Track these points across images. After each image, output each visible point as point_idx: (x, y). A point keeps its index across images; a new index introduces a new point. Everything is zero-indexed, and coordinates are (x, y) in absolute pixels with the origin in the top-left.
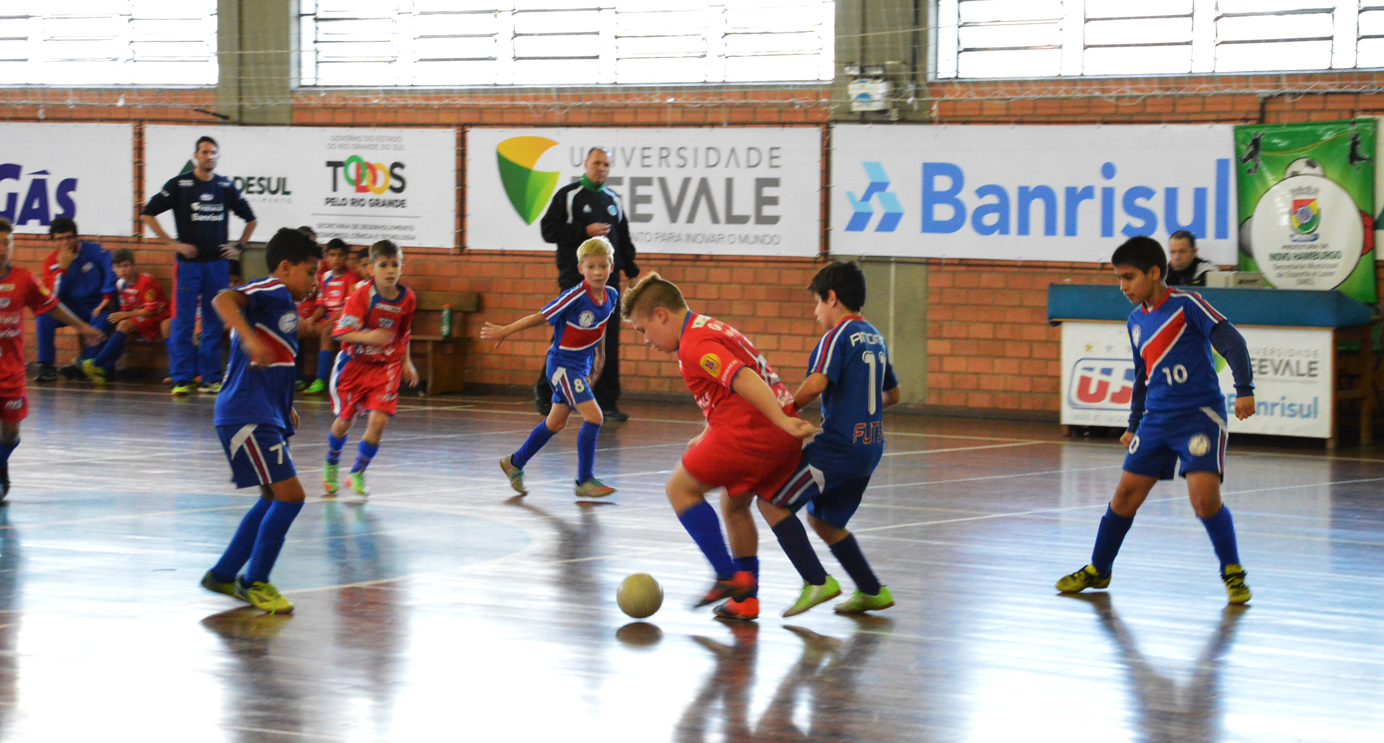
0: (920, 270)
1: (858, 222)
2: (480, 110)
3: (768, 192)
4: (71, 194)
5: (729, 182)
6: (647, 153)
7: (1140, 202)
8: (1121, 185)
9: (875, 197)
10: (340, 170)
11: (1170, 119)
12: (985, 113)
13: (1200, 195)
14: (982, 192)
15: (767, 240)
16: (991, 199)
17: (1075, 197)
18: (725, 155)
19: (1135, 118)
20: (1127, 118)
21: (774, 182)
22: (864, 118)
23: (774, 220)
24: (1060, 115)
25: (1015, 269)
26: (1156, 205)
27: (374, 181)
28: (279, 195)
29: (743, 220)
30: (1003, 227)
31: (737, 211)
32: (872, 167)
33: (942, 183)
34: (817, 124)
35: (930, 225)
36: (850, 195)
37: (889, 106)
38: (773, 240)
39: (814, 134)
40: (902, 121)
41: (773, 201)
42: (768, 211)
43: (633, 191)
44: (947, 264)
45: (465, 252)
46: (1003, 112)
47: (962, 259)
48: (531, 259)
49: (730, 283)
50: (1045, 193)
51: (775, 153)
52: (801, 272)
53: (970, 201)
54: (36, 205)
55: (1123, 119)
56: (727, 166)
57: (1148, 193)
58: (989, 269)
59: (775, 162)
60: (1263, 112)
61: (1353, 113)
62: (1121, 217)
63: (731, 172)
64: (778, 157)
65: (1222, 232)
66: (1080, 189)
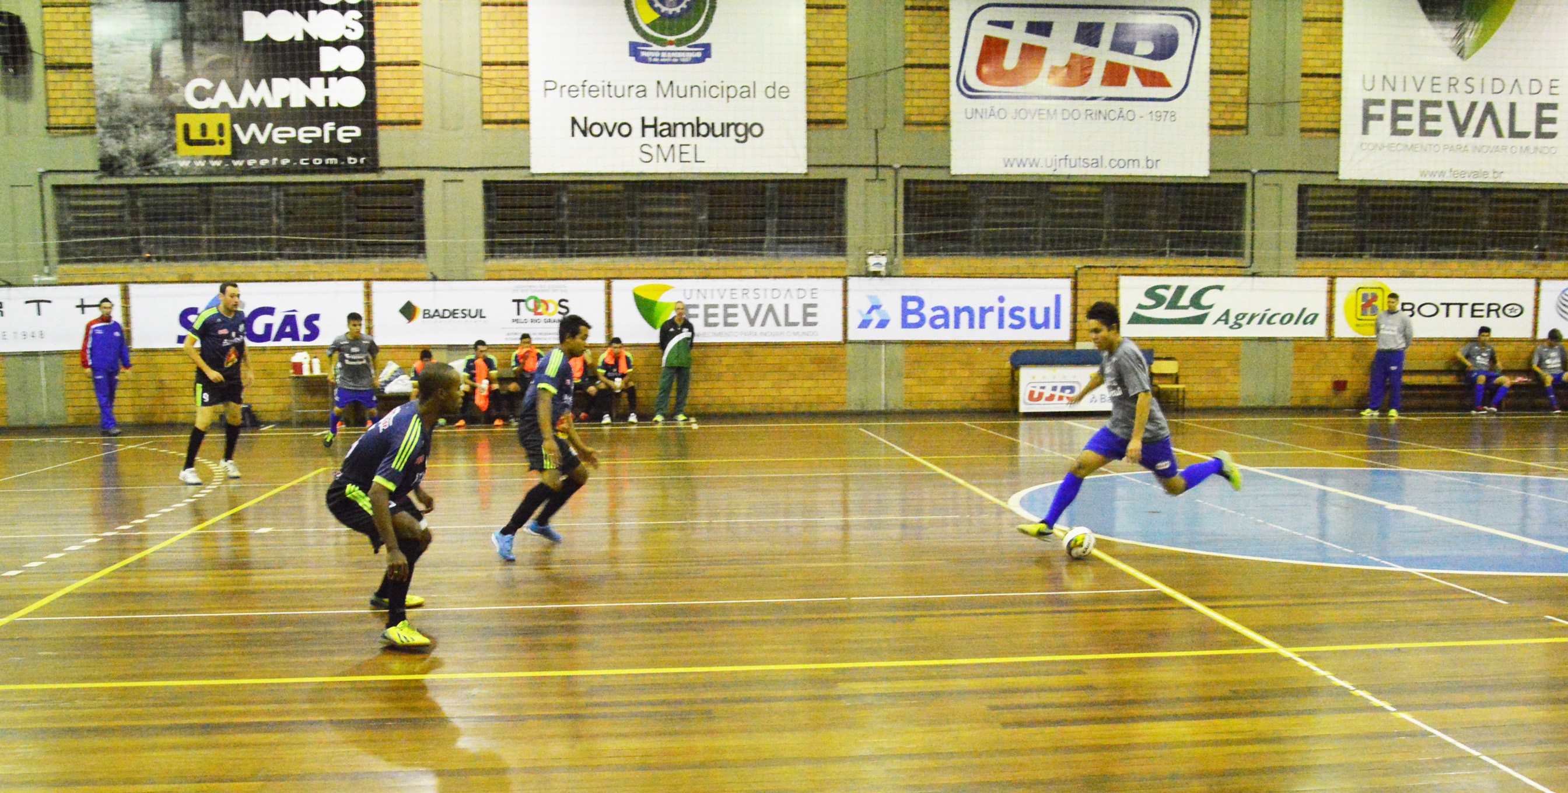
0: (898, 346)
1: (865, 324)
2: (620, 271)
3: (810, 310)
4: (315, 323)
5: (786, 306)
6: (733, 292)
7: (1017, 313)
8: (1008, 306)
9: (874, 312)
10: (522, 304)
11: (1031, 277)
13: (1047, 310)
14: (934, 309)
15: (810, 334)
16: (940, 312)
17: (983, 311)
18: (783, 293)
21: (814, 305)
22: (874, 275)
23: (815, 324)
24: (975, 274)
25: (951, 345)
27: (547, 309)
28: (478, 318)
29: (796, 324)
30: (946, 325)
31: (792, 319)
32: (872, 298)
34: (839, 278)
35: (905, 325)
36: (860, 312)
37: (886, 269)
38: (813, 334)
39: (839, 282)
40: (889, 276)
41: (814, 315)
42: (810, 319)
43: (725, 311)
44: (915, 344)
47: (924, 340)
49: (787, 355)
50: (969, 310)
51: (814, 291)
52: (830, 349)
53: (928, 313)
54: (288, 329)
55: (1006, 276)
56: (785, 298)
57: (1021, 309)
59: (815, 296)
60: (1076, 273)
61: (1117, 275)
62: (1008, 320)
63: (788, 300)
64: (816, 293)
65: (1058, 326)
66: (987, 308)
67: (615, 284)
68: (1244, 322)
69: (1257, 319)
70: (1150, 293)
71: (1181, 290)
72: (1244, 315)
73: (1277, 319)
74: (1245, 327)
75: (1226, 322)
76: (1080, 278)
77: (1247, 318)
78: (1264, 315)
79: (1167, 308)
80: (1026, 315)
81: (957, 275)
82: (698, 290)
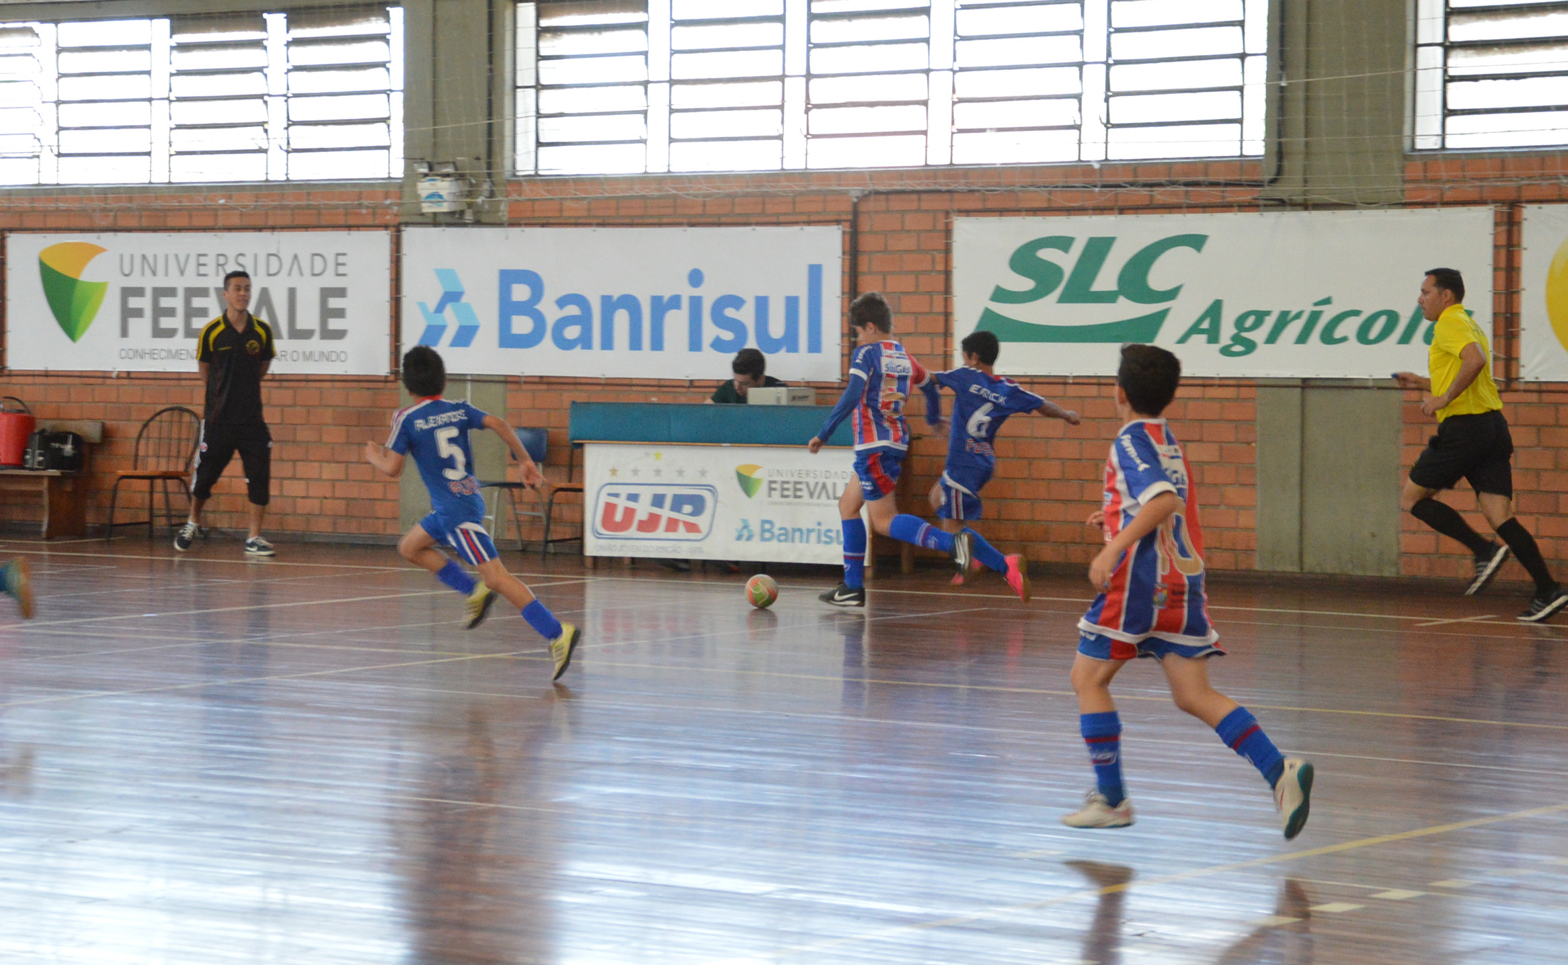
0: (499, 388)
1: (431, 336)
2: (21, 213)
3: (334, 303)
5: (292, 292)
6: (202, 260)
7: (730, 312)
8: (709, 294)
9: (449, 310)
11: (759, 221)
12: (565, 214)
13: (792, 304)
14: (562, 302)
15: (334, 357)
16: (573, 310)
17: (661, 307)
19: (723, 220)
20: (715, 220)
21: (341, 292)
22: (435, 221)
23: (340, 334)
24: (643, 216)
25: (599, 388)
26: (746, 315)
29: (307, 334)
30: (585, 341)
31: (301, 325)
32: (445, 275)
33: (521, 293)
34: (386, 227)
35: (508, 340)
36: (422, 306)
37: (464, 207)
38: (339, 357)
39: (383, 238)
40: (478, 223)
41: (340, 313)
42: (334, 324)
43: (187, 302)
44: (525, 383)
45: (6, 372)
46: (584, 213)
47: (541, 377)
48: (77, 380)
49: (294, 405)
50: (629, 303)
51: (341, 259)
52: (371, 392)
53: (550, 312)
55: (709, 220)
56: (289, 274)
57: (737, 302)
58: (571, 387)
59: (341, 270)
60: (856, 212)
61: (947, 214)
62: (709, 331)
63: (294, 281)
64: (343, 264)
65: (815, 346)
66: (666, 299)
67: (13, 243)
68: (1259, 336)
69: (1295, 328)
70: (1023, 260)
71: (1098, 249)
72: (1260, 316)
73: (1349, 327)
74: (1262, 348)
75: (1213, 337)
76: (865, 225)
77: (1269, 322)
78: (1315, 317)
79: (1062, 300)
81: (611, 221)
82: (144, 257)
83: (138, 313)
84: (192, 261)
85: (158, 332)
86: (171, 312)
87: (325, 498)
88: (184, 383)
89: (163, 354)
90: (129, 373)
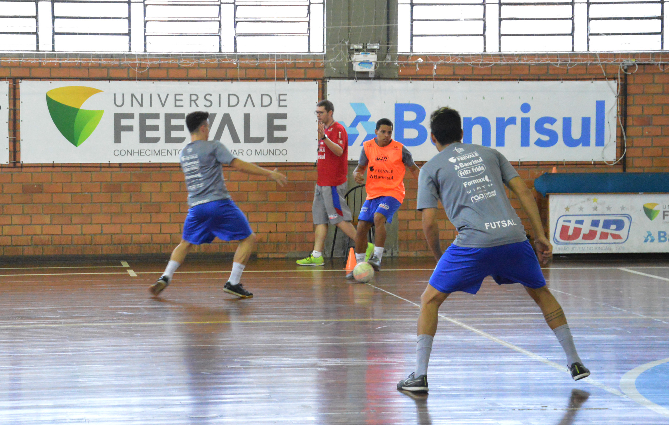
2: (29, 68)
3: (277, 122)
5: (247, 118)
6: (179, 97)
7: (547, 126)
8: (534, 116)
9: (360, 125)
11: (565, 78)
13: (586, 122)
15: (278, 152)
17: (502, 124)
18: (243, 100)
19: (542, 77)
21: (283, 116)
23: (283, 140)
24: (490, 75)
29: (259, 140)
31: (253, 134)
32: (356, 106)
33: (410, 116)
34: (315, 80)
38: (283, 152)
39: (314, 86)
40: (379, 78)
41: (283, 128)
42: (277, 134)
43: (167, 122)
45: (20, 165)
46: (451, 73)
50: (483, 122)
51: (282, 97)
52: (304, 172)
55: (532, 77)
56: (245, 106)
57: (552, 121)
59: (284, 103)
60: (625, 74)
62: (534, 136)
63: (249, 109)
64: (285, 100)
65: (600, 142)
66: (506, 120)
67: (24, 86)
76: (630, 81)
80: (558, 128)
81: (467, 77)
82: (133, 95)
83: (130, 128)
84: (171, 99)
85: (143, 139)
86: (155, 128)
87: (270, 232)
88: (163, 169)
89: (148, 153)
90: (120, 164)
